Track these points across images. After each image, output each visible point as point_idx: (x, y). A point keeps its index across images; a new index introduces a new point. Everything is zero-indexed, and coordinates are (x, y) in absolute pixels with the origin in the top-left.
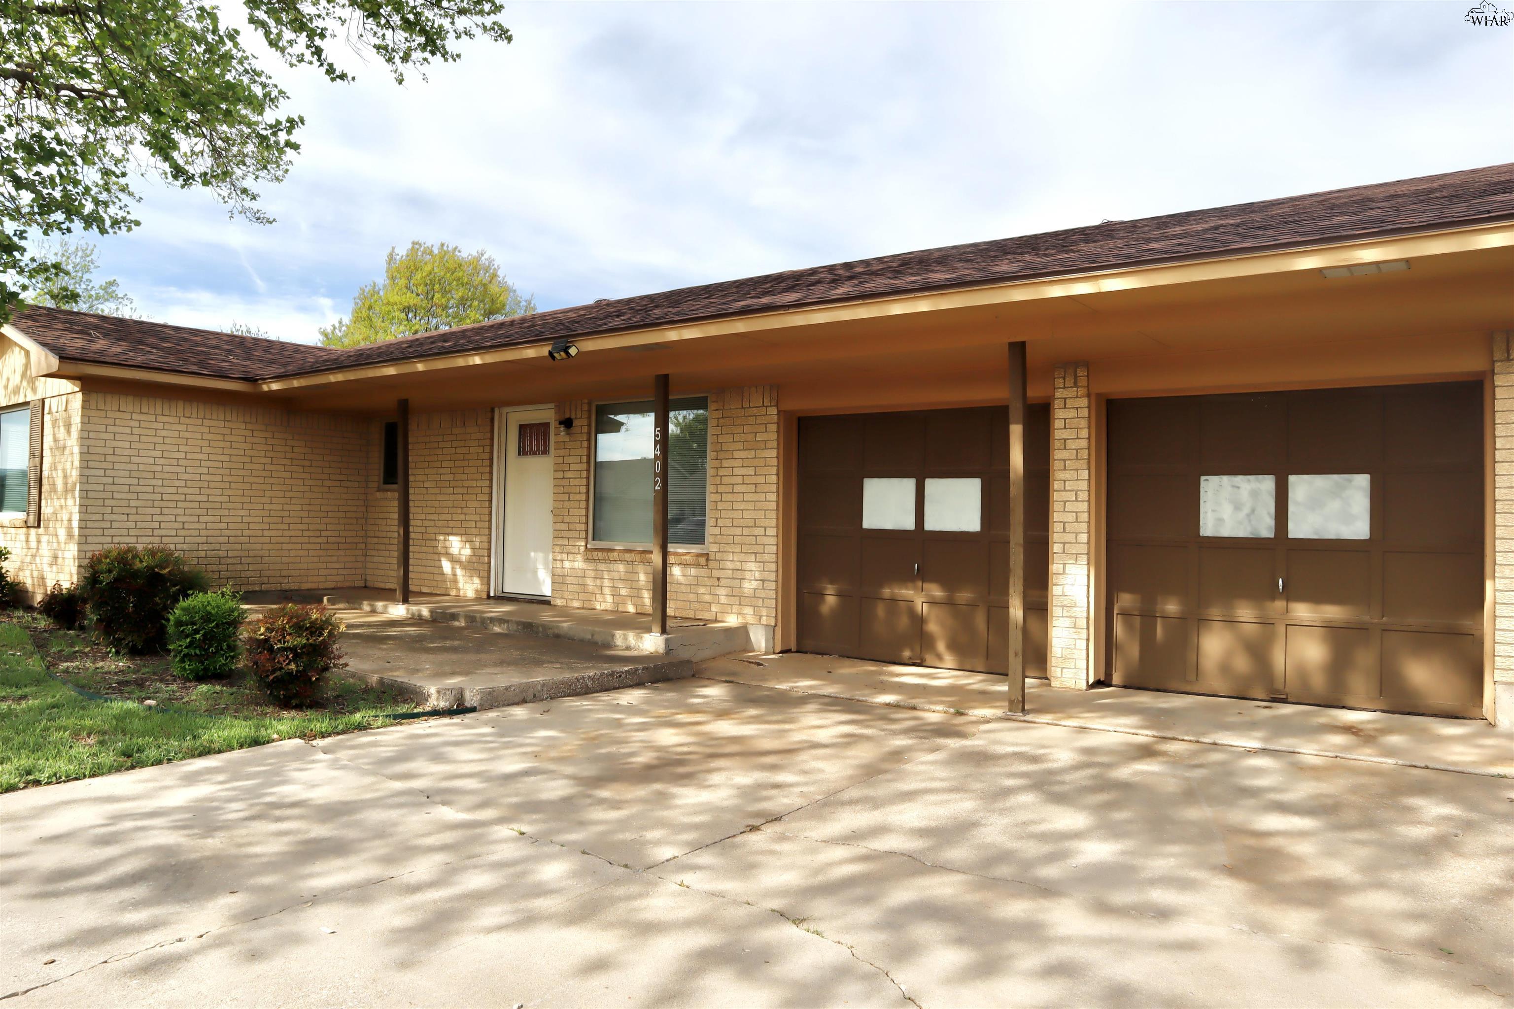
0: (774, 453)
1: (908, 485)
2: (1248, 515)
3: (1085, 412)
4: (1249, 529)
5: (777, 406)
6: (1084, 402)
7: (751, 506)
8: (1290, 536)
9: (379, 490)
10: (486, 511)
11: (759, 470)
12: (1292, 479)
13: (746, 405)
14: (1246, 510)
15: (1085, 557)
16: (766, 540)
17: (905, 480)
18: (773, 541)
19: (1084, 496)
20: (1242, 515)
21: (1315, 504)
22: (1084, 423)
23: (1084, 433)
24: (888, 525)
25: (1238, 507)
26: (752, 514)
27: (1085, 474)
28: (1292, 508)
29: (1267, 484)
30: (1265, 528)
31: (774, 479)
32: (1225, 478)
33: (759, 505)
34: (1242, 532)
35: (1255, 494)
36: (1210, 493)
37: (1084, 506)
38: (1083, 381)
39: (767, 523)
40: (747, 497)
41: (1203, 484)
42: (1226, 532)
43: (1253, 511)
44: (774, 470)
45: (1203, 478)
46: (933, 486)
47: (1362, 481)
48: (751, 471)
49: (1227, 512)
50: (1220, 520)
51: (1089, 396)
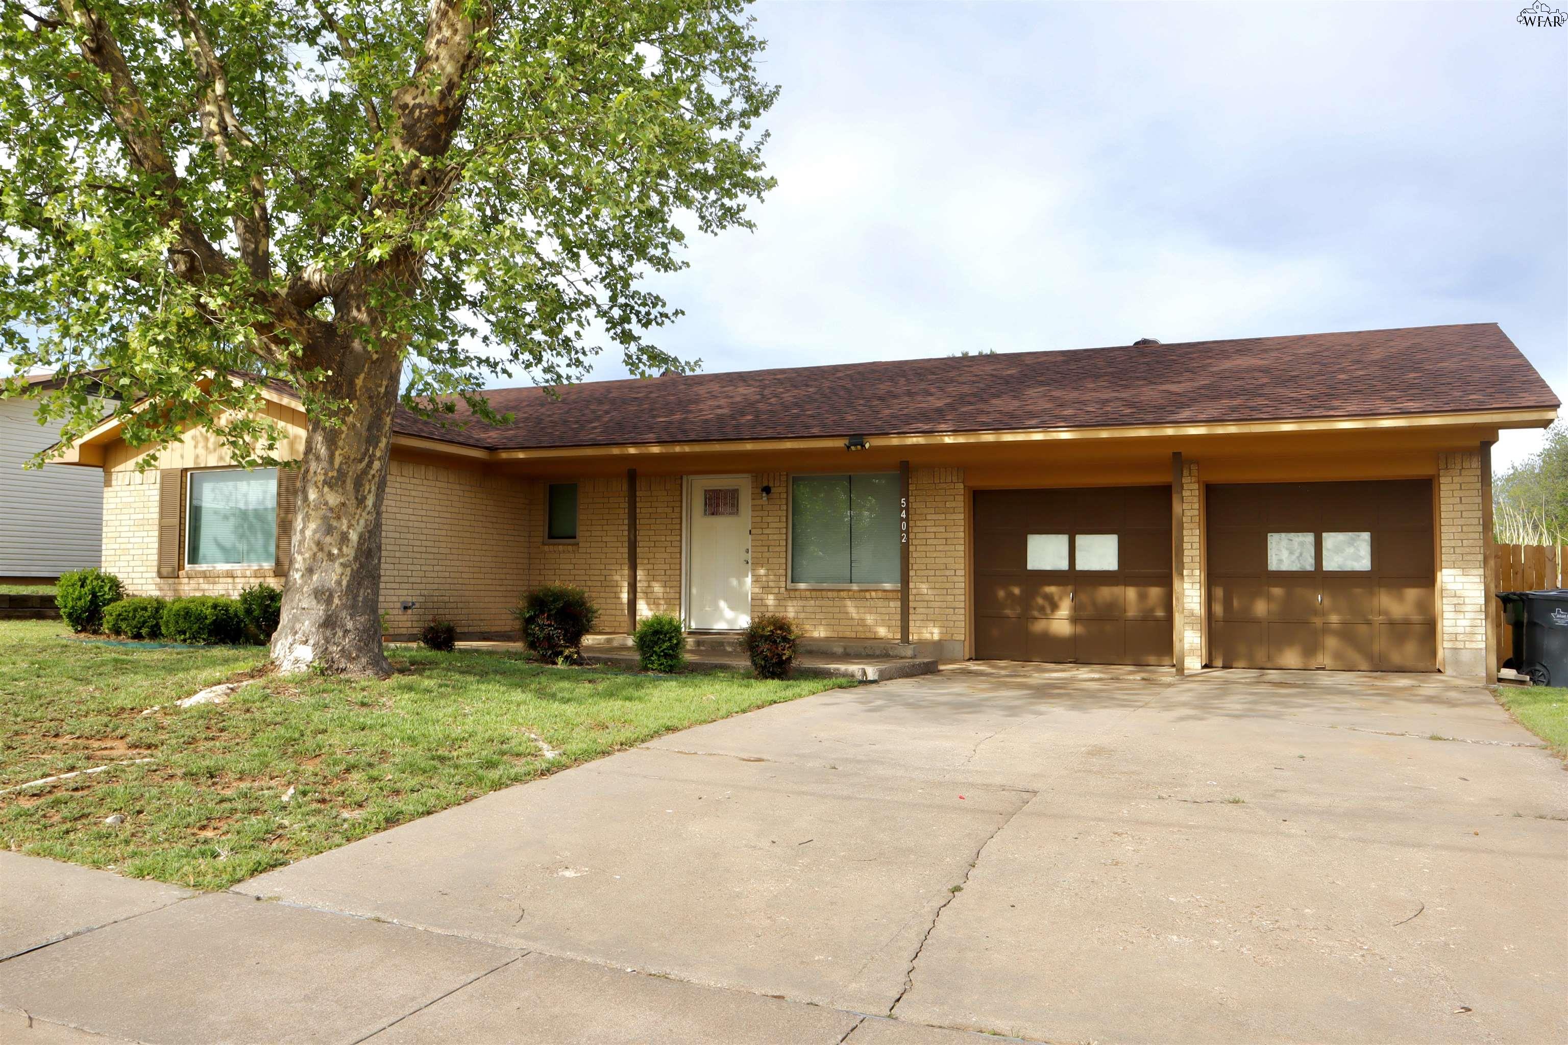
0: (962, 516)
1: (1063, 540)
2: (1298, 557)
3: (1197, 493)
4: (1299, 565)
5: (963, 482)
6: (1196, 486)
7: (942, 554)
8: (1324, 569)
9: (544, 544)
10: (678, 561)
11: (948, 529)
12: (1324, 535)
13: (937, 481)
14: (1297, 554)
15: (1198, 585)
16: (956, 579)
17: (1060, 536)
18: (962, 579)
19: (1196, 546)
20: (1294, 557)
21: (1338, 550)
22: (1196, 500)
23: (1196, 506)
24: (1048, 568)
25: (1291, 553)
26: (944, 561)
27: (1197, 532)
28: (1324, 552)
29: (1309, 538)
30: (1308, 564)
31: (962, 535)
32: (1283, 535)
33: (949, 554)
34: (1295, 567)
35: (1302, 544)
36: (1274, 544)
37: (1198, 552)
38: (1195, 472)
39: (957, 566)
40: (939, 548)
41: (1269, 538)
42: (1284, 567)
43: (1301, 554)
44: (962, 529)
45: (1269, 535)
46: (1081, 540)
47: (1366, 536)
48: (942, 529)
49: (1285, 554)
50: (1280, 561)
51: (1199, 482)
